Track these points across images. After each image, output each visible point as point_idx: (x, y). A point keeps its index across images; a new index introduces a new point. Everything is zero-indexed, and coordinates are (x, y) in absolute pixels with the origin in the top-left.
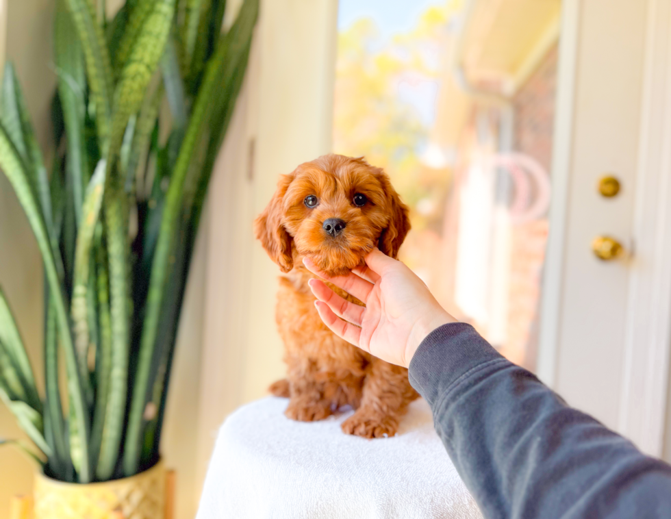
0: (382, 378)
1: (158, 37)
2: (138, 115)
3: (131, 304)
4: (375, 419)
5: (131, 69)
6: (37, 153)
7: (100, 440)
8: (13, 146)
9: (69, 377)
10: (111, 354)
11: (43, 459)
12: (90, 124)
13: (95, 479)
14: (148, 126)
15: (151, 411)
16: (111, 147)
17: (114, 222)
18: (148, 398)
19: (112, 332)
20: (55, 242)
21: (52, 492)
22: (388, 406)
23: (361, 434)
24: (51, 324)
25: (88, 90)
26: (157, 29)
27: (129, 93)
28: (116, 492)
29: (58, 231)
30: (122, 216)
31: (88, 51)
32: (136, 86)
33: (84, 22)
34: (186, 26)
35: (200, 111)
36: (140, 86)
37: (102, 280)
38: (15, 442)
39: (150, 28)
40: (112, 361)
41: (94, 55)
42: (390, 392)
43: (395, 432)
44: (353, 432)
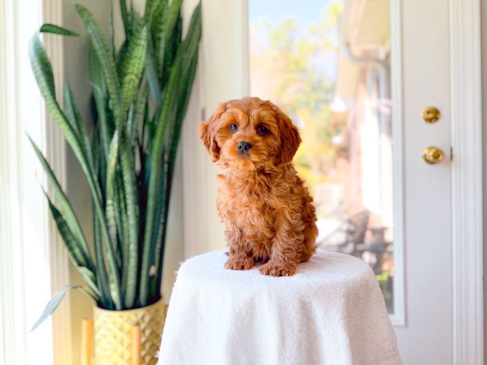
0: (283, 241)
1: (140, 59)
2: (135, 102)
3: (137, 207)
4: (281, 266)
5: (127, 78)
6: (84, 129)
7: (126, 286)
8: (70, 127)
9: (107, 251)
10: (129, 237)
11: (98, 299)
12: (109, 111)
13: (124, 308)
14: (141, 108)
15: (153, 270)
16: (120, 122)
17: (125, 163)
18: (151, 263)
19: (128, 224)
20: (96, 178)
21: (102, 315)
22: (288, 258)
23: (273, 275)
24: (97, 223)
25: (108, 92)
26: (140, 54)
27: (128, 91)
28: (136, 315)
29: (97, 171)
30: (129, 159)
31: (106, 71)
32: (131, 87)
33: (103, 55)
34: (159, 48)
35: (168, 96)
36: (133, 86)
37: (122, 196)
38: (81, 287)
39: (136, 54)
40: (129, 241)
41: (108, 72)
42: (289, 249)
43: (294, 273)
44: (268, 274)
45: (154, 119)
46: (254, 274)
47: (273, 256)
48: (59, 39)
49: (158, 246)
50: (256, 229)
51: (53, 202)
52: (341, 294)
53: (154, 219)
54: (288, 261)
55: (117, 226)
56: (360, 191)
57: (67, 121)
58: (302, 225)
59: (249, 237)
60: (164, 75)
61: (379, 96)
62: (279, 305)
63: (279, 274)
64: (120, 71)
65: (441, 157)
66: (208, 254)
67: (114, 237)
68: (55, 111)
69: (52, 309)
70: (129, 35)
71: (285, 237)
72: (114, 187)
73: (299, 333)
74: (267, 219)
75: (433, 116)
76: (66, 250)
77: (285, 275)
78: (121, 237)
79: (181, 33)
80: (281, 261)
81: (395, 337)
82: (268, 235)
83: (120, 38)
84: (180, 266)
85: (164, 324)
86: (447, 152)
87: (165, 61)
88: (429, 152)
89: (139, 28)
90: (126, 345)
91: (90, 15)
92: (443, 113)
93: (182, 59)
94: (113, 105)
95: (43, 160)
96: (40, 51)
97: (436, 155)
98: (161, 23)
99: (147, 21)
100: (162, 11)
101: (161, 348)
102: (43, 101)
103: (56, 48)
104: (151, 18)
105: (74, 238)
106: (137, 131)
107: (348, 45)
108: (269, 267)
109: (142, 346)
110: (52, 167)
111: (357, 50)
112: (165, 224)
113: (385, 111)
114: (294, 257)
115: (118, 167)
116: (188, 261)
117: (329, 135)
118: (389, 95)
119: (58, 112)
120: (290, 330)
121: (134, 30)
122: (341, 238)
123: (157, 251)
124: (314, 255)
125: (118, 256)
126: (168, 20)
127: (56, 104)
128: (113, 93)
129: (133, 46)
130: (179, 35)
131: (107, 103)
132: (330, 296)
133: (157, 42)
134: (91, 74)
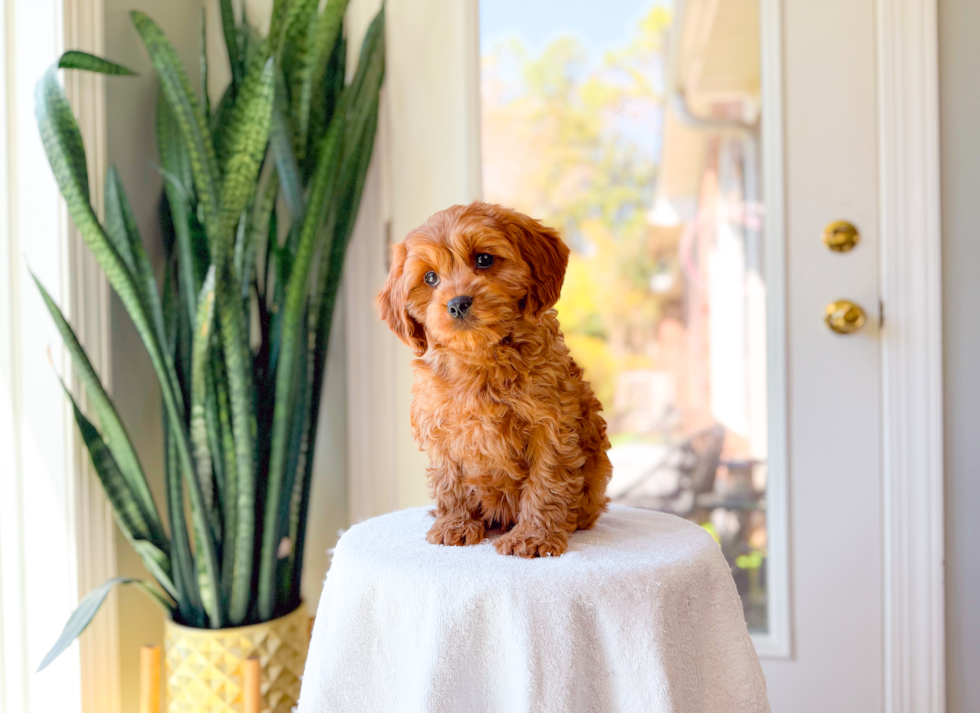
0: (542, 487)
1: (260, 123)
2: (250, 210)
3: (254, 421)
4: (538, 536)
5: (235, 162)
6: (146, 263)
7: (231, 580)
8: (119, 259)
9: (193, 508)
10: (237, 479)
11: (173, 605)
12: (196, 227)
13: (227, 624)
14: (262, 220)
15: (286, 548)
16: (219, 248)
17: (229, 332)
18: (282, 533)
19: (235, 455)
20: (170, 361)
21: (182, 638)
22: (551, 521)
23: (521, 555)
24: (172, 452)
25: (194, 187)
26: (261, 113)
27: (235, 188)
28: (251, 638)
29: (173, 347)
30: (238, 324)
31: (192, 145)
32: (241, 179)
33: (185, 113)
34: (299, 100)
35: (316, 198)
36: (246, 178)
37: (222, 397)
38: (139, 581)
39: (252, 114)
40: (237, 488)
41: (196, 149)
42: (553, 504)
43: (562, 551)
44: (512, 552)
45: (288, 240)
46: (485, 554)
47: (523, 516)
48: (96, 81)
49: (296, 498)
50: (490, 463)
51: (84, 410)
52: (654, 591)
53: (288, 446)
54: (552, 527)
55: (212, 458)
56: (706, 387)
57: (113, 248)
58: (580, 456)
59: (474, 481)
60: (308, 153)
61: (744, 196)
62: (532, 613)
63: (532, 552)
64: (220, 147)
65: (860, 321)
66: (396, 514)
67: (206, 479)
68: (88, 226)
69: (81, 626)
70: (238, 72)
71: (546, 479)
72: (206, 379)
73: (571, 668)
74: (512, 443)
75: (846, 238)
76: (109, 506)
77: (545, 555)
78: (220, 482)
79: (343, 70)
80: (537, 528)
81: (763, 678)
82: (514, 475)
83: (220, 77)
84: (338, 537)
85: (307, 653)
86: (872, 311)
87: (311, 126)
88: (837, 309)
89: (257, 59)
90: (230, 699)
91: (160, 33)
92: (865, 233)
93: (345, 125)
94: (206, 214)
95: (63, 326)
96: (59, 106)
97: (851, 316)
99: (274, 48)
100: (306, 26)
101: (301, 702)
102: (64, 204)
103: (89, 100)
104: (282, 41)
105: (126, 483)
106: (253, 267)
107: (682, 93)
108: (514, 540)
109: (263, 700)
110: (82, 340)
111: (701, 103)
112: (310, 454)
113: (753, 224)
114: (564, 519)
115: (215, 340)
116: (354, 529)
117: (644, 274)
118: (760, 196)
119: (94, 229)
120: (554, 662)
121: (248, 63)
122: (668, 481)
123: (294, 509)
124: (604, 515)
125: (214, 518)
126: (318, 43)
127: (92, 212)
128: (206, 191)
129: (247, 95)
130: (339, 74)
131: (194, 210)
132: (631, 596)
133: (295, 88)
134: (161, 151)
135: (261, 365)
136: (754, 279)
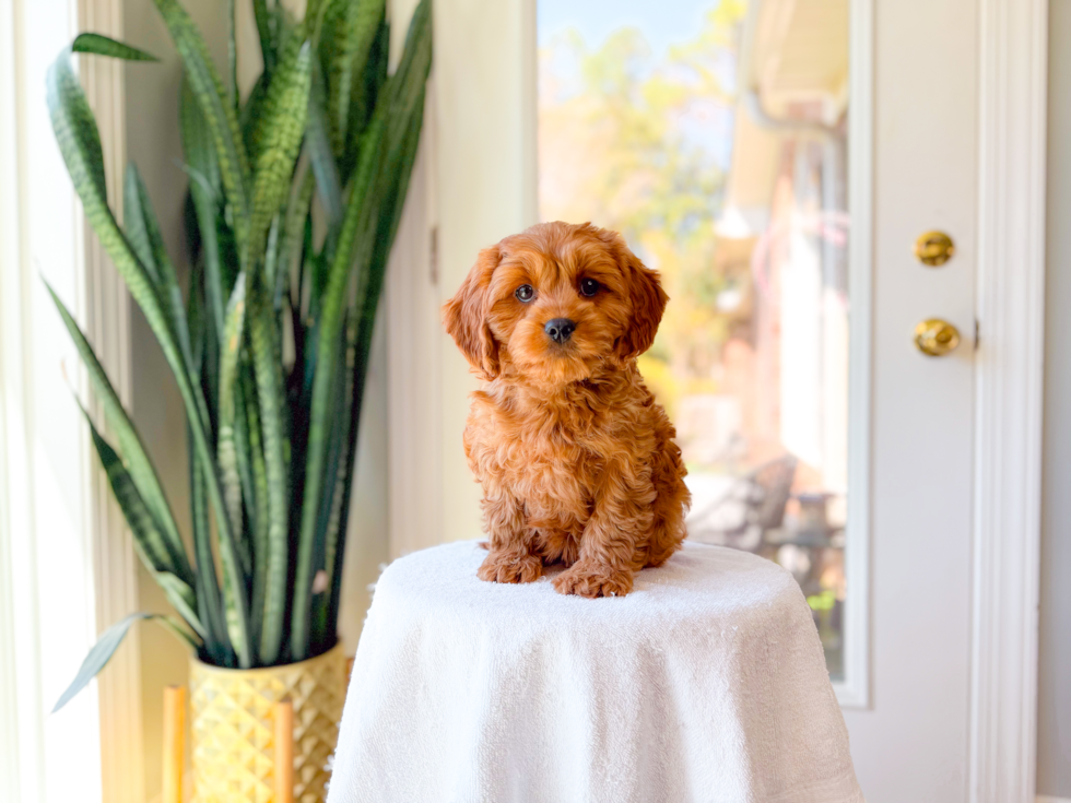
1: (295, 115)
2: (283, 212)
3: (287, 444)
4: (603, 574)
5: (267, 158)
6: (169, 270)
7: (262, 617)
8: (140, 264)
9: (220, 538)
10: (268, 508)
11: (199, 642)
12: (224, 230)
13: (257, 664)
14: (297, 224)
15: (322, 582)
16: (249, 254)
17: (261, 346)
18: (317, 565)
19: (267, 481)
20: (195, 378)
21: (209, 679)
22: (617, 558)
23: (582, 594)
24: (198, 477)
25: (222, 187)
26: (295, 105)
27: (267, 187)
28: (283, 679)
29: (199, 363)
30: (270, 338)
31: (219, 140)
32: (274, 177)
33: (212, 104)
34: (338, 91)
35: (356, 199)
36: (280, 176)
37: (253, 418)
38: (163, 617)
39: (286, 105)
40: (269, 518)
41: (225, 144)
42: (620, 540)
43: (628, 590)
44: (572, 591)
45: (325, 248)
46: (542, 592)
47: (585, 551)
48: (114, 67)
49: (333, 529)
51: (101, 430)
52: (730, 636)
53: (324, 472)
54: (618, 565)
55: (241, 484)
56: (776, 414)
57: (132, 251)
58: (651, 490)
60: (347, 152)
61: (822, 205)
62: (595, 659)
63: (596, 591)
64: (251, 141)
65: (953, 342)
66: (443, 547)
67: (235, 507)
68: (106, 229)
69: (99, 664)
70: (270, 59)
71: (614, 514)
72: (235, 398)
73: (637, 719)
75: (940, 251)
76: (130, 535)
77: (609, 595)
78: (250, 511)
79: (386, 59)
80: (601, 565)
81: (846, 731)
83: (251, 67)
84: (381, 572)
85: (345, 698)
86: (967, 330)
87: (351, 120)
88: (928, 329)
89: (291, 44)
90: (260, 744)
91: (184, 14)
92: (961, 245)
93: (389, 118)
94: (235, 216)
95: (79, 337)
96: (72, 94)
97: (944, 336)
98: (342, 37)
99: (310, 31)
100: (346, 8)
101: (337, 750)
102: (79, 204)
103: (106, 88)
104: (319, 24)
105: (148, 510)
106: (287, 276)
107: (756, 90)
108: (576, 578)
109: (296, 746)
110: (99, 353)
111: (776, 102)
112: (348, 481)
113: (833, 237)
114: (630, 557)
115: (245, 355)
116: (397, 563)
117: (711, 290)
118: (843, 203)
119: (112, 231)
120: (619, 713)
121: (281, 49)
122: (733, 515)
123: (331, 540)
124: (678, 553)
125: (244, 551)
126: (359, 27)
127: (109, 211)
128: (235, 191)
129: (280, 85)
130: (382, 63)
131: (222, 212)
132: (705, 640)
133: (333, 78)
134: (185, 146)
135: (296, 384)
136: (832, 296)
